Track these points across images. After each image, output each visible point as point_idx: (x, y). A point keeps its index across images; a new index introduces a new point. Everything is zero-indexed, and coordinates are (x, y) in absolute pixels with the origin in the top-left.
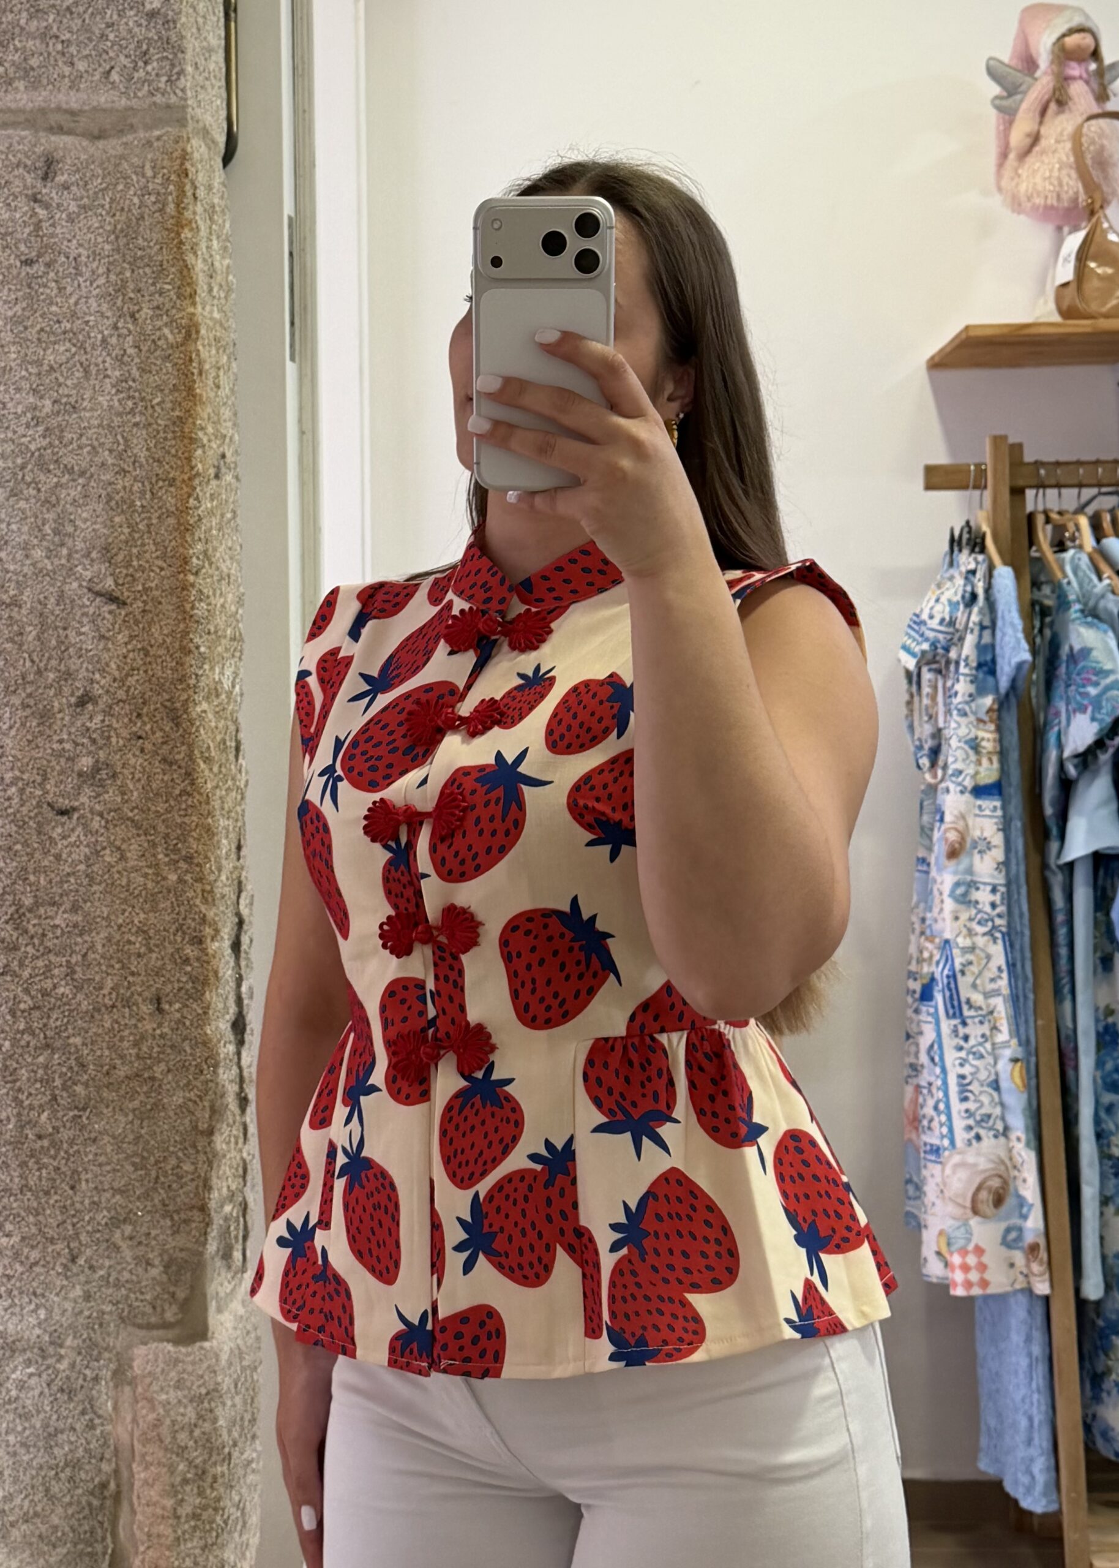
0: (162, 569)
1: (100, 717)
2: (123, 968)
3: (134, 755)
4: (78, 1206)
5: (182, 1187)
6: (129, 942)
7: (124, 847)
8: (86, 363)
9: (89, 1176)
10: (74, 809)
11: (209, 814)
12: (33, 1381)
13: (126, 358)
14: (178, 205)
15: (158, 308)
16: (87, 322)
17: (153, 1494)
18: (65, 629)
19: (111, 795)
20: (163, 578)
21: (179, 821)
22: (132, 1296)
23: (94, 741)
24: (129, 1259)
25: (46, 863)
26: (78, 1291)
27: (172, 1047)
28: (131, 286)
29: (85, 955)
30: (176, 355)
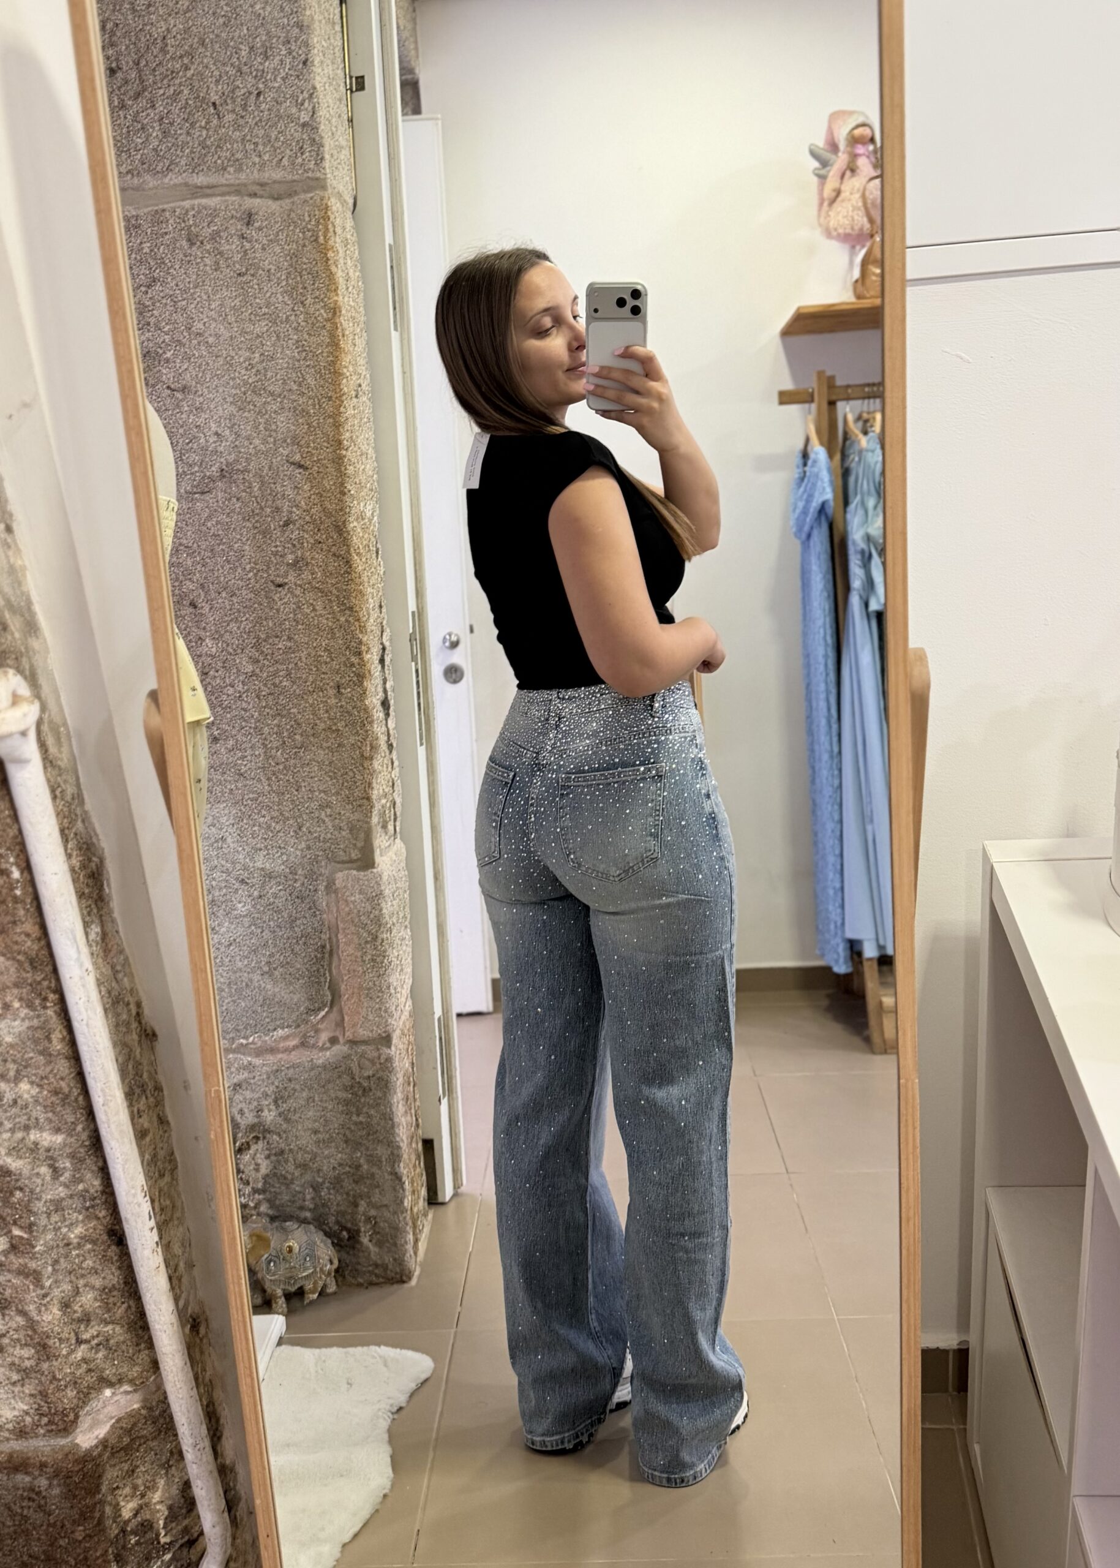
0: (327, 448)
1: (297, 532)
2: (317, 670)
3: (318, 552)
4: (301, 800)
5: (357, 787)
6: (320, 656)
7: (314, 603)
8: (278, 332)
9: (306, 784)
10: (286, 584)
11: (362, 584)
12: (282, 893)
13: (300, 328)
14: (325, 237)
15: (316, 297)
16: (277, 308)
17: (351, 950)
18: (275, 483)
19: (306, 575)
20: (328, 453)
21: (344, 587)
22: (333, 846)
23: (294, 546)
24: (330, 827)
25: (271, 614)
26: (303, 845)
27: (347, 712)
28: (301, 286)
29: (296, 664)
30: (328, 325)
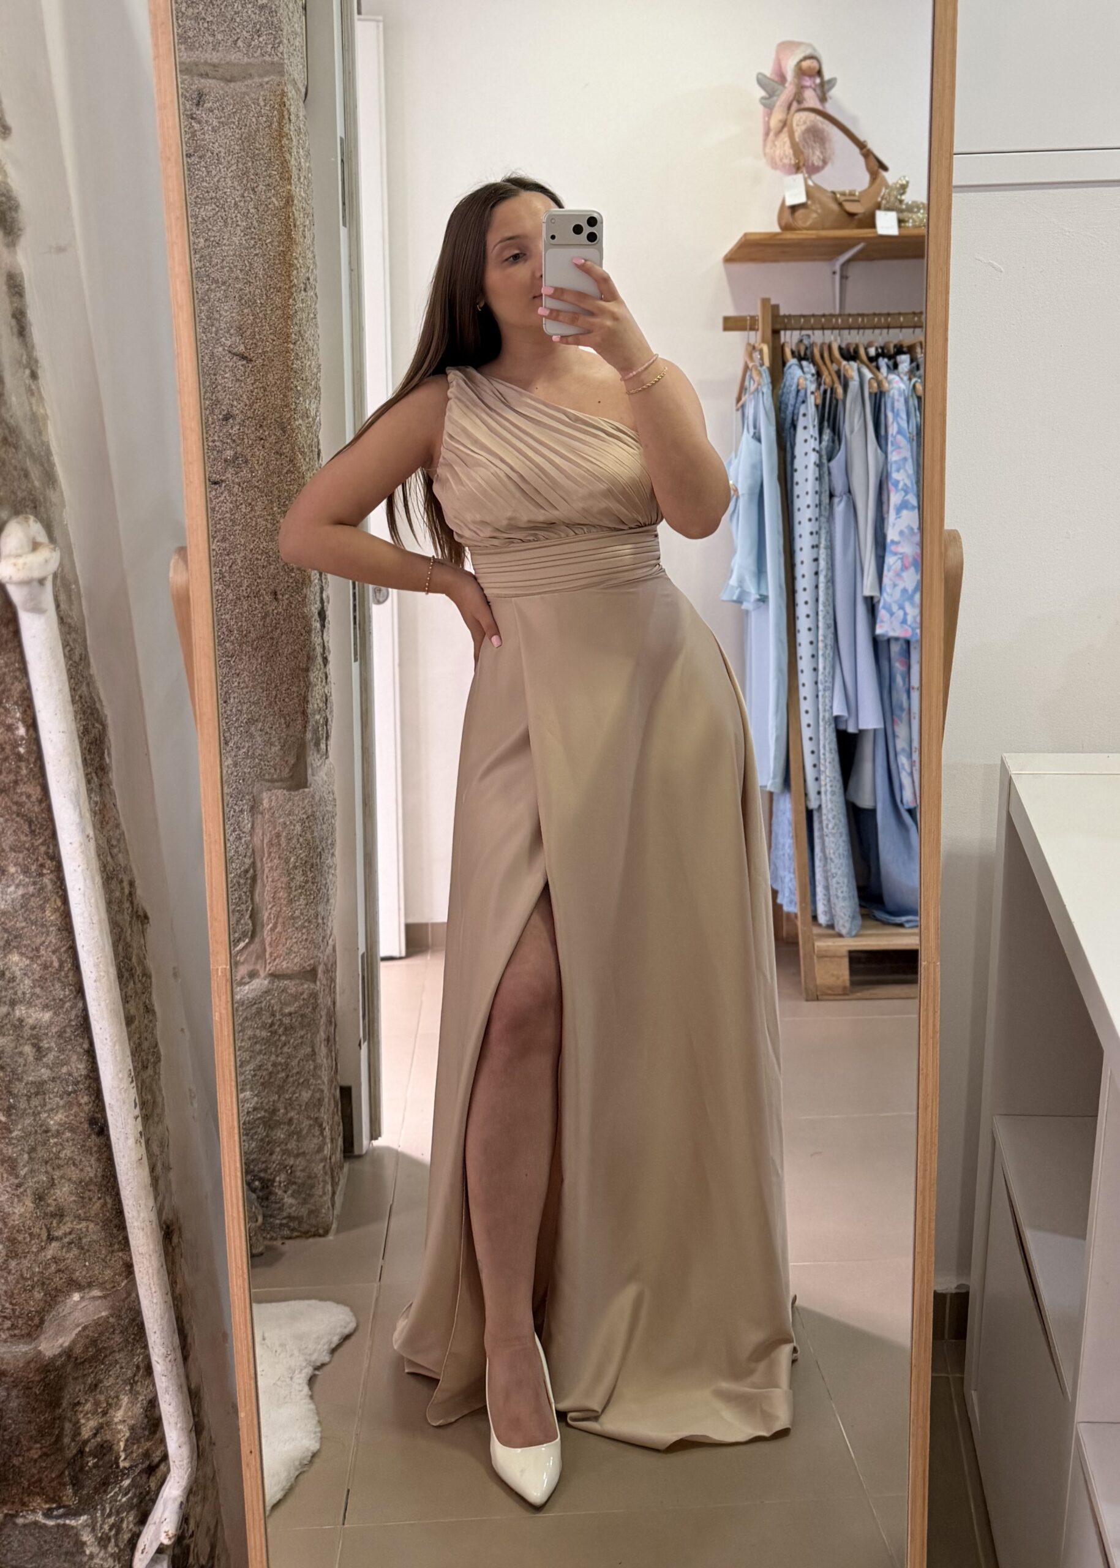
0: (274, 340)
1: (238, 427)
2: (253, 574)
3: (259, 450)
4: (229, 712)
6: (257, 559)
7: (253, 503)
8: (225, 217)
9: (236, 695)
10: (222, 481)
14: (280, 124)
16: (225, 193)
17: (276, 875)
18: (215, 375)
19: (245, 472)
20: (275, 345)
21: (287, 488)
22: (262, 763)
23: (234, 441)
24: (260, 742)
27: (284, 620)
28: (252, 172)
29: (231, 567)
30: (280, 214)
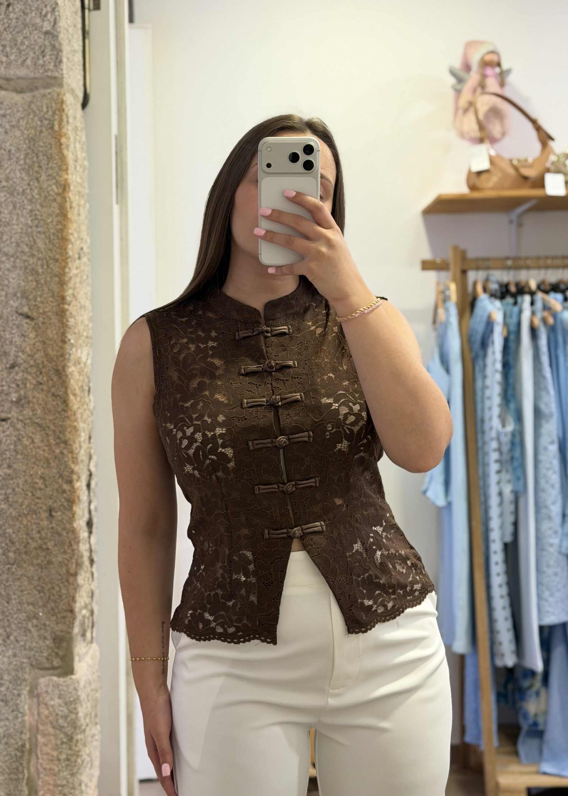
0: (52, 302)
1: (21, 374)
2: (33, 495)
3: (39, 393)
4: (10, 611)
5: (62, 600)
8: (14, 202)
9: (16, 596)
10: (9, 418)
11: (76, 420)
14: (59, 126)
16: (15, 182)
18: (4, 331)
19: (27, 412)
20: (52, 307)
22: (37, 655)
26: (10, 653)
27: (57, 533)
28: (36, 165)
29: (14, 490)
30: (59, 199)
